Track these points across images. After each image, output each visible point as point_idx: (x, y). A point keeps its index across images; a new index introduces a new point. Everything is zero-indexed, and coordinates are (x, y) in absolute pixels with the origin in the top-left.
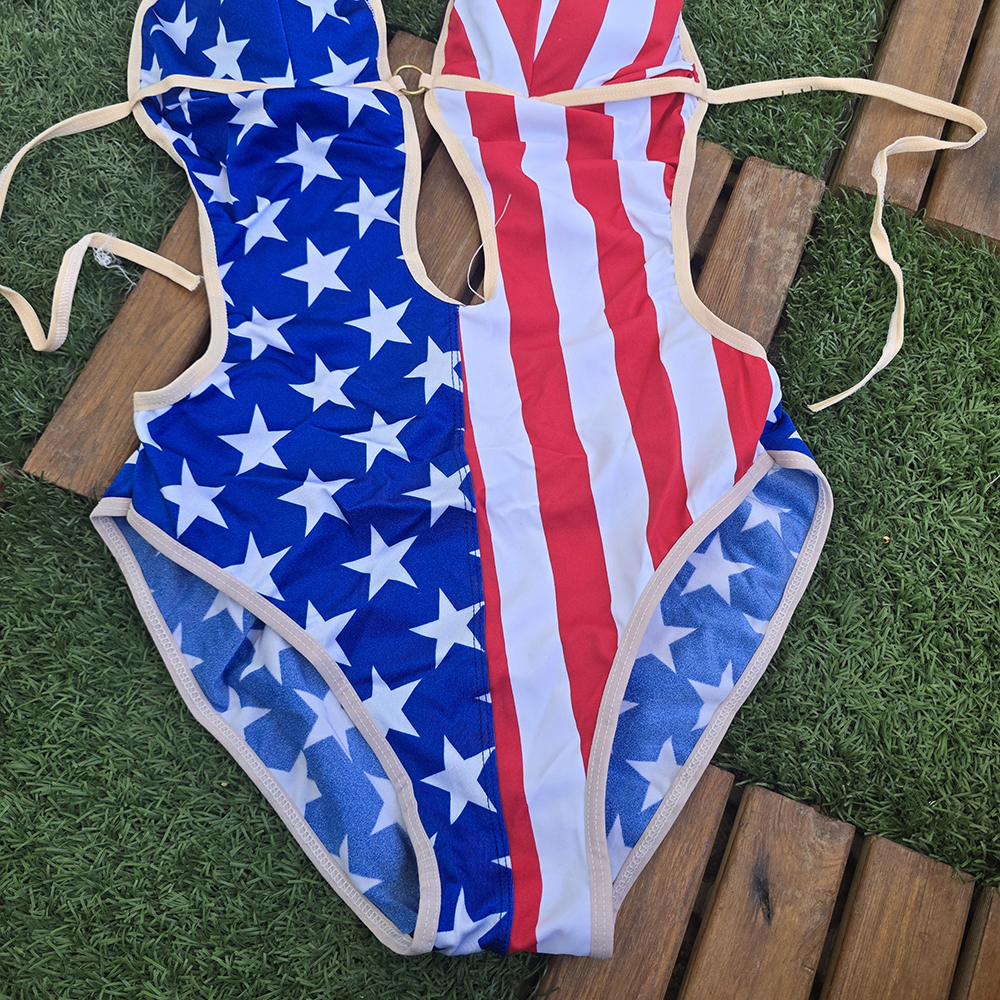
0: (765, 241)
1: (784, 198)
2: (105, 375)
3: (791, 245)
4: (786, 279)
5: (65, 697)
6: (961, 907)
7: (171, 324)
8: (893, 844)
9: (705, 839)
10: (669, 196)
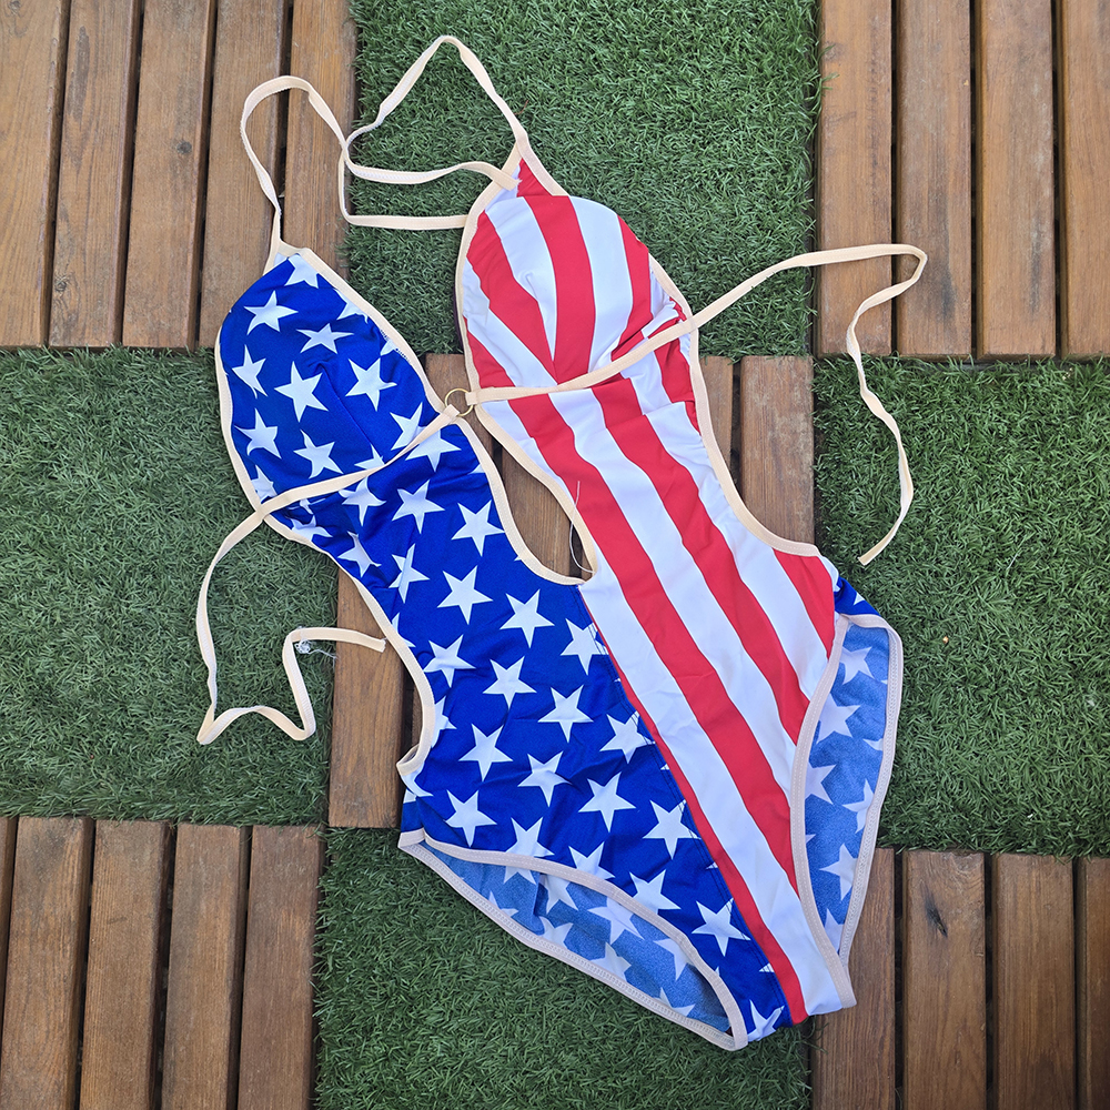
0: (782, 430)
1: (784, 385)
2: (350, 735)
3: (803, 425)
4: (809, 457)
5: (438, 965)
6: (1067, 879)
7: (376, 678)
8: (1011, 856)
9: (888, 897)
10: (697, 429)
